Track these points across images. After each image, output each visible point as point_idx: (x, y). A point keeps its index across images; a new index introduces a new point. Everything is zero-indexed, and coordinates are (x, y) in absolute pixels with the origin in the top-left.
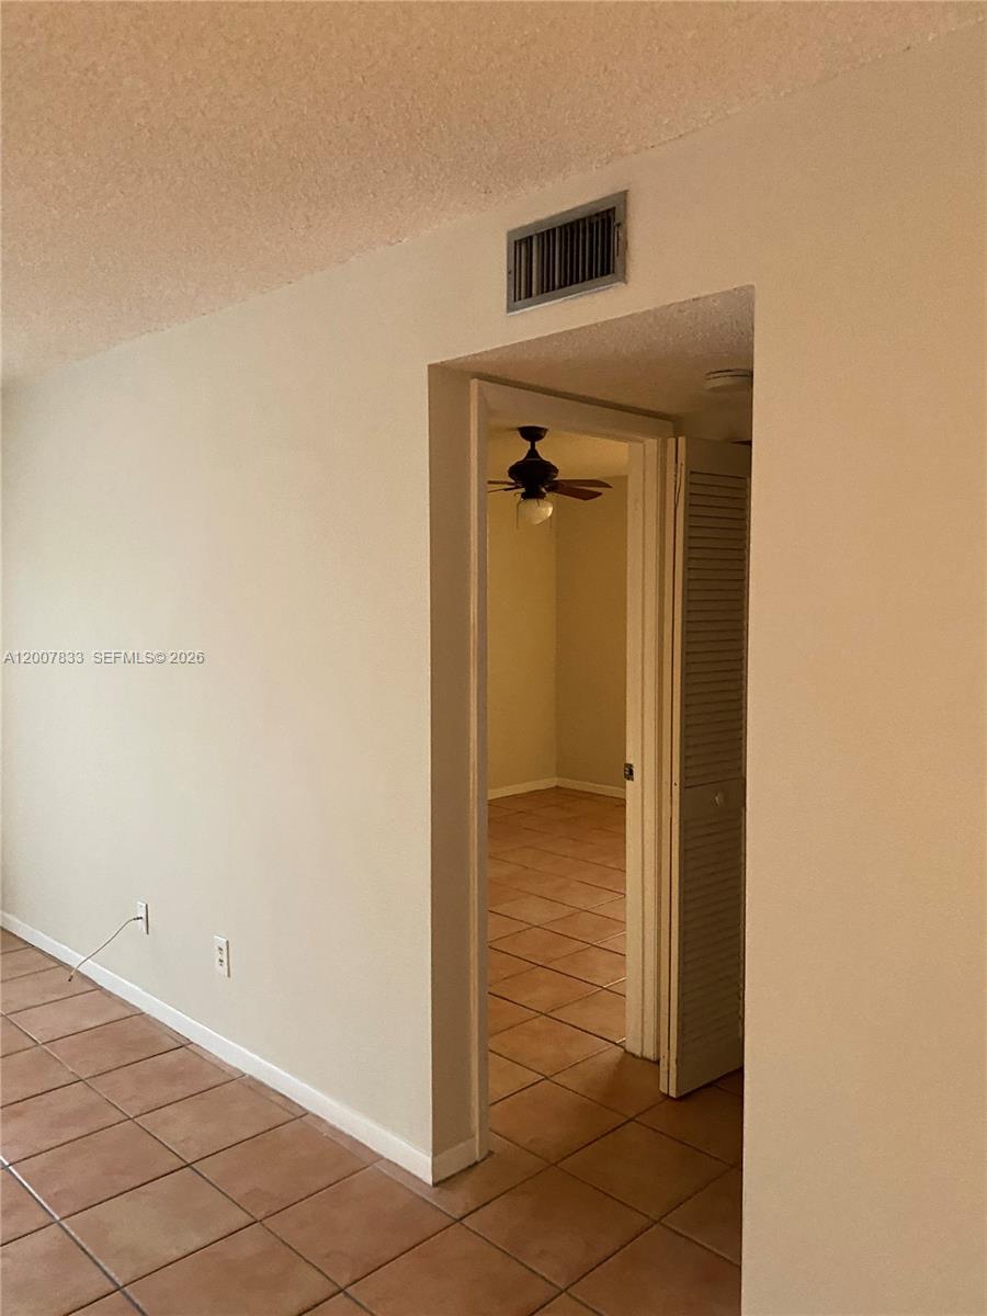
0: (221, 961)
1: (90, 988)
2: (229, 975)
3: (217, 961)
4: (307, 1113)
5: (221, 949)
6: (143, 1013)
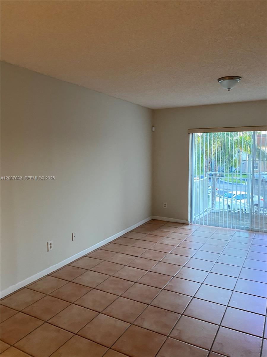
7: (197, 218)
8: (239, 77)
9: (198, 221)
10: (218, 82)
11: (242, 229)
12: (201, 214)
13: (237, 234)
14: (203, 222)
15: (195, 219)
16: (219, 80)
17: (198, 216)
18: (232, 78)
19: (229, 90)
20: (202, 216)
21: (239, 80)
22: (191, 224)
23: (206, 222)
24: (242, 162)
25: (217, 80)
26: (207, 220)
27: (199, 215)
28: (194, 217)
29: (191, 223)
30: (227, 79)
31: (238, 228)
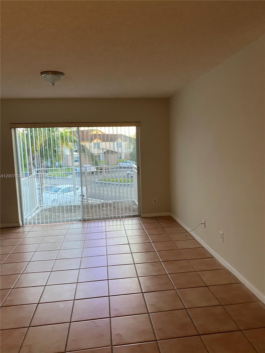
0: (221, 238)
1: (192, 239)
2: (223, 242)
3: (220, 238)
4: (241, 283)
5: (221, 235)
6: (204, 248)
7: (29, 218)
8: (62, 74)
9: (30, 221)
10: (41, 75)
11: (75, 220)
12: (33, 213)
13: (71, 226)
14: (36, 221)
15: (26, 219)
16: (42, 73)
17: (29, 216)
18: (55, 73)
19: (53, 85)
20: (34, 215)
21: (62, 76)
22: (23, 226)
23: (38, 220)
24: (64, 157)
25: (40, 74)
26: (39, 218)
27: (31, 215)
28: (25, 217)
29: (23, 224)
30: (51, 73)
31: (71, 221)
